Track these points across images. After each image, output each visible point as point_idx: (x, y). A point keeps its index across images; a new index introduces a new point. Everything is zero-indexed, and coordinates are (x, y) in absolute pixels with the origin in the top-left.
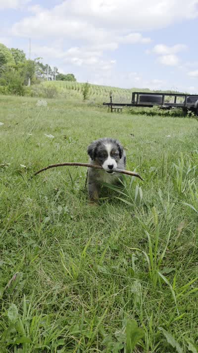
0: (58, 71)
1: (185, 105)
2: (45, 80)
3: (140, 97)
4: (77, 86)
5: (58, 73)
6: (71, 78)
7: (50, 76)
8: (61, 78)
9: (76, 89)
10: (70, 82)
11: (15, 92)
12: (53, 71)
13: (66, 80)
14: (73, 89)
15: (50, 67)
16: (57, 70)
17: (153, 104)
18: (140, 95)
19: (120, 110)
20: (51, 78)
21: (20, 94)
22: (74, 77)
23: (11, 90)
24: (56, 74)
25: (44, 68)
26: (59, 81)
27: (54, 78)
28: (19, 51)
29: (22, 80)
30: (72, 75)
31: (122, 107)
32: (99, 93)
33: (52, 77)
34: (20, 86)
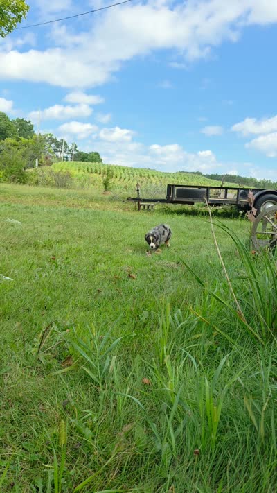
0: (77, 149)
1: (237, 201)
2: (59, 159)
3: (178, 190)
4: (102, 169)
5: (77, 151)
6: (95, 158)
7: (66, 155)
8: (82, 157)
9: (100, 174)
10: (94, 163)
11: (14, 178)
12: (70, 148)
13: (89, 161)
14: (96, 173)
15: (66, 144)
16: (76, 147)
17: (194, 201)
18: (177, 188)
19: (150, 208)
20: (67, 158)
21: (20, 182)
22: (99, 156)
23: (8, 175)
24: (75, 153)
25: (58, 144)
26: (78, 162)
27: (71, 158)
28: (26, 121)
29: (25, 162)
30: (97, 154)
31: (152, 204)
32: (132, 179)
33: (69, 156)
34: (20, 171)
